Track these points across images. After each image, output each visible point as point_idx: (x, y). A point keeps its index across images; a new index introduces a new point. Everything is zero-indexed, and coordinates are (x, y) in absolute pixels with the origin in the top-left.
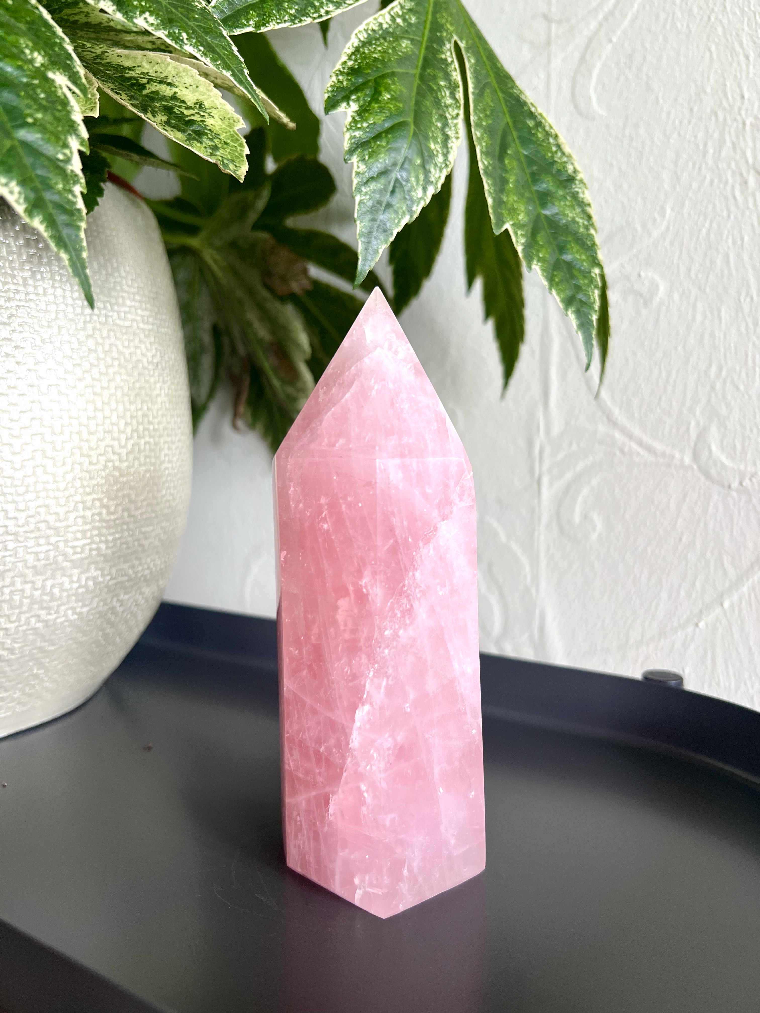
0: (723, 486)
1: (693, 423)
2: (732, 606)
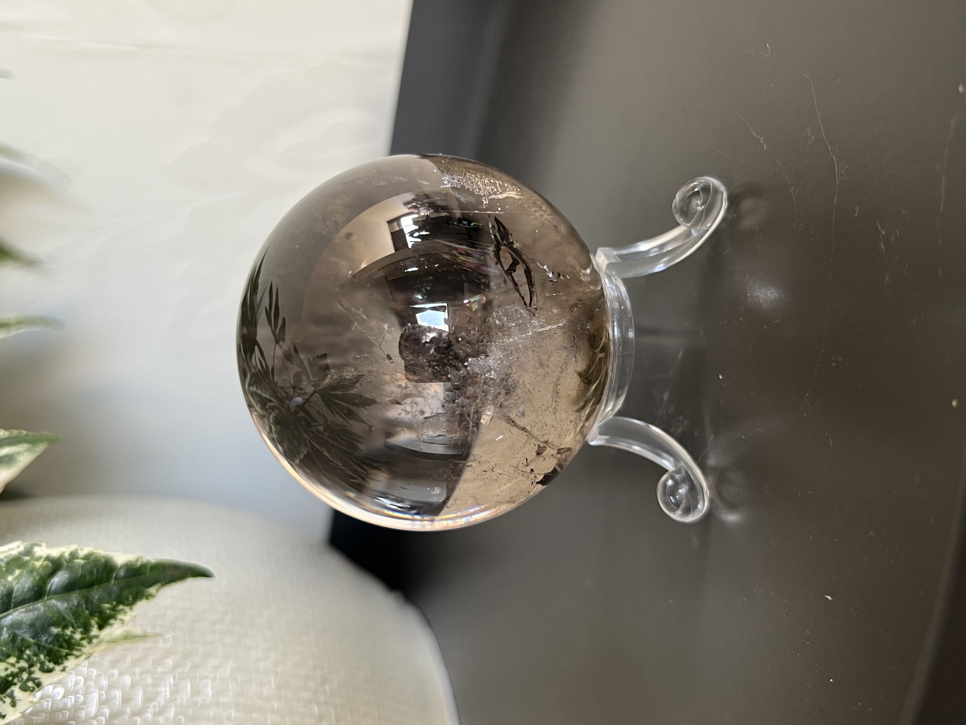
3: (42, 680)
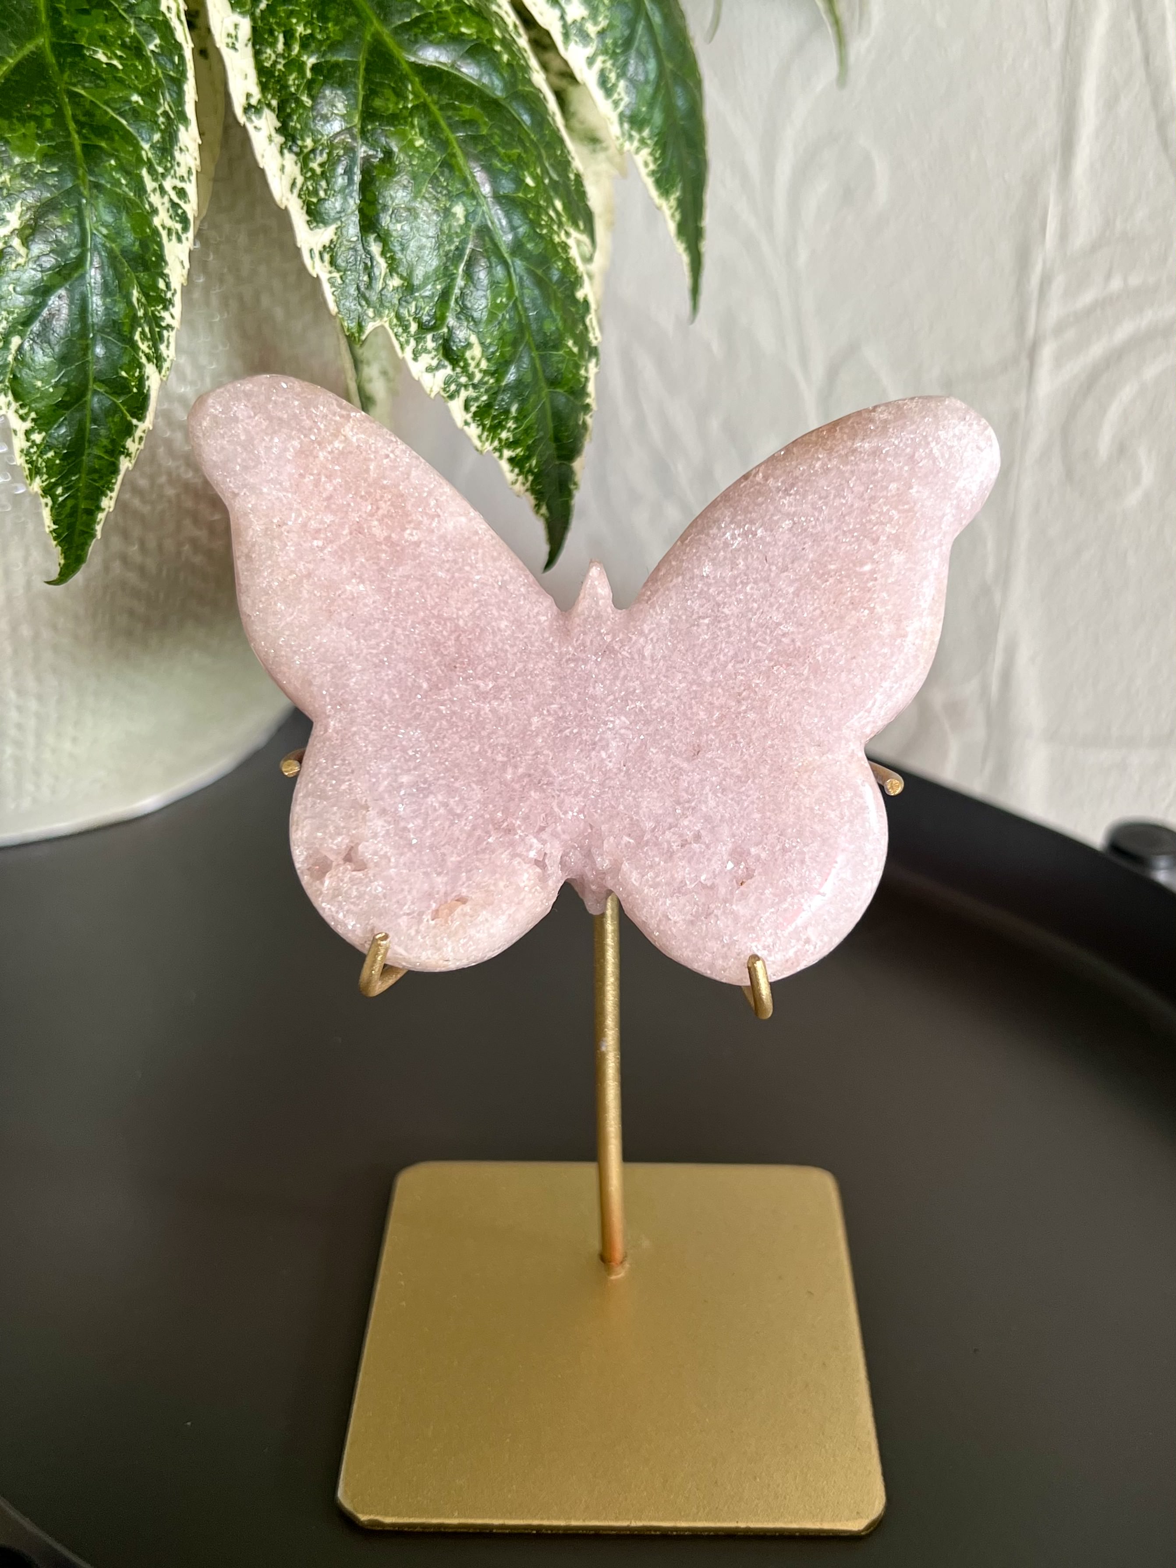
3: (456, 399)
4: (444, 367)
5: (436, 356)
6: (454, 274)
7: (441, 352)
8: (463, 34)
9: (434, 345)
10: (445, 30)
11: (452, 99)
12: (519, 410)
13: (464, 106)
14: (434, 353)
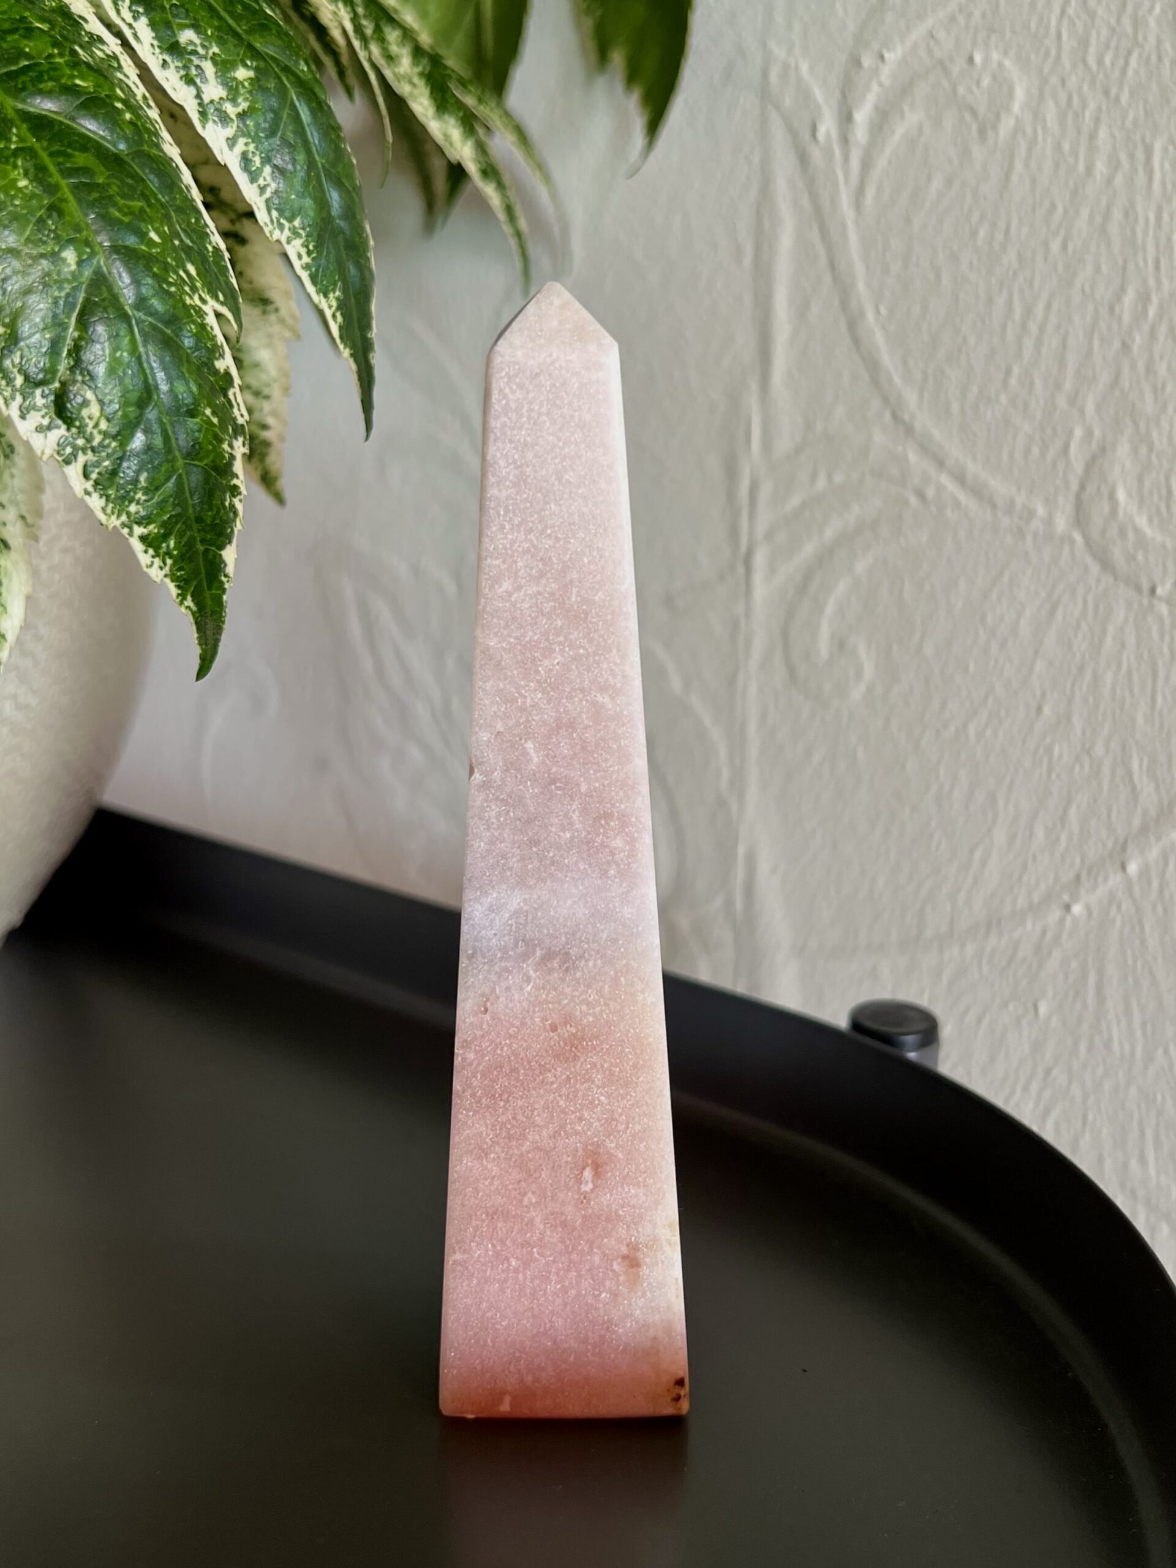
0: (1138, 589)
1: (1078, 433)
2: (1145, 872)
4: (58, 427)
5: (46, 414)
6: (67, 323)
7: (53, 409)
8: (78, 86)
9: (44, 401)
10: (56, 80)
11: (63, 145)
12: (151, 480)
13: (77, 153)
14: (44, 411)
